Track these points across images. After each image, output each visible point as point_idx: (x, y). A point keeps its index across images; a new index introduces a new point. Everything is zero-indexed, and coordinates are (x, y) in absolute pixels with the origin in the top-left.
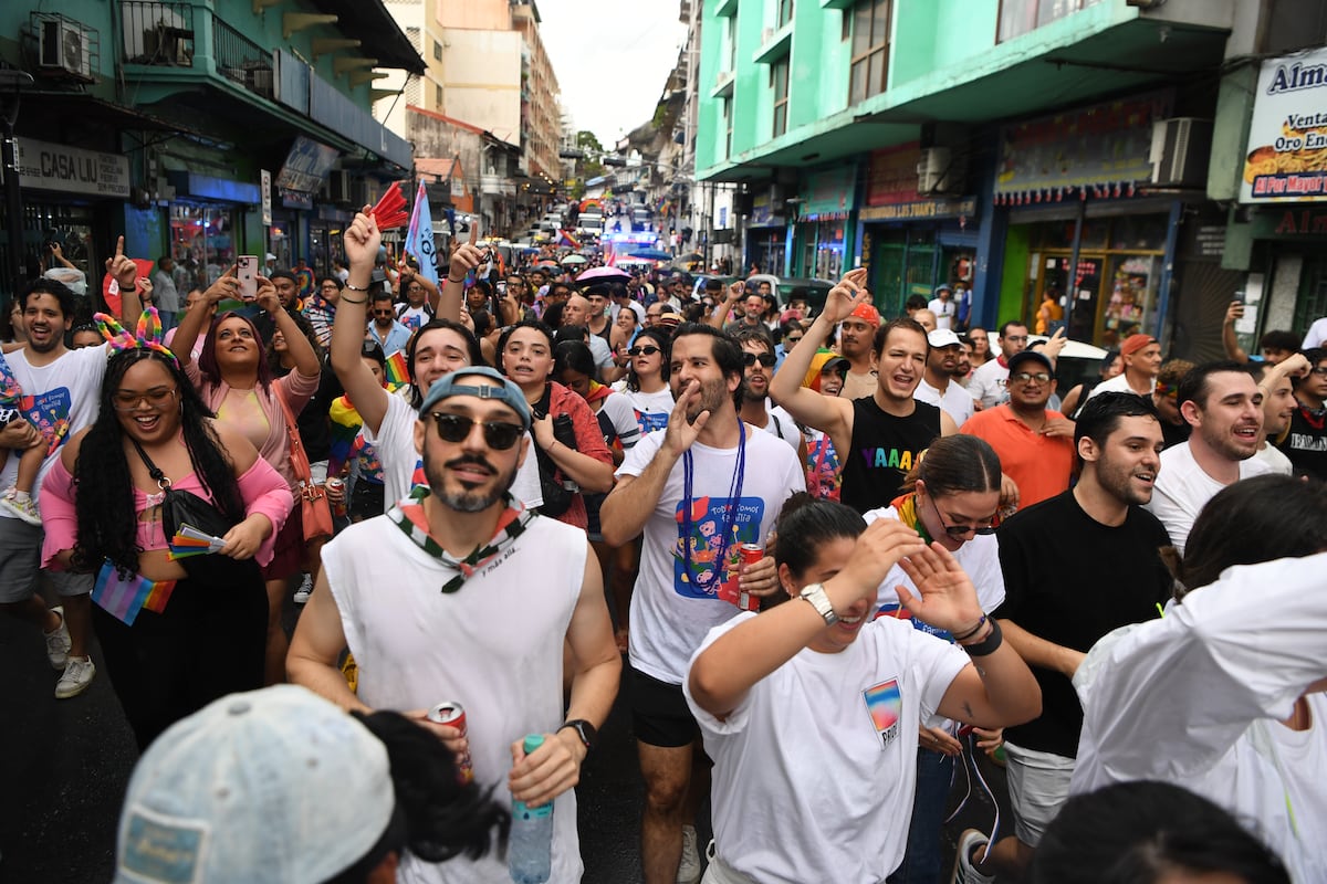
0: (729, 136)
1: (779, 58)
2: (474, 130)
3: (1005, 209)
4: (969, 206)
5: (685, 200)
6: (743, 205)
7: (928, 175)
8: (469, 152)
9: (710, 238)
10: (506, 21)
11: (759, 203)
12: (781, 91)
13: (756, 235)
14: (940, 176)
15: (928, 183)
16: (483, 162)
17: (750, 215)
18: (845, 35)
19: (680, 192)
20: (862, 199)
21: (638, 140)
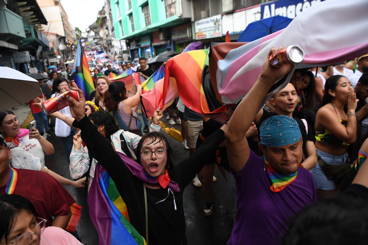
0: (122, 31)
1: (131, 15)
2: (54, 34)
3: (174, 42)
4: (169, 42)
5: (111, 44)
6: (128, 44)
7: (161, 37)
8: (54, 40)
9: (122, 53)
10: (53, 3)
11: (132, 44)
12: (132, 21)
13: (132, 51)
14: (163, 37)
15: (161, 38)
16: (58, 42)
17: (130, 46)
18: (143, 12)
19: (109, 42)
20: (152, 41)
21: (92, 28)
